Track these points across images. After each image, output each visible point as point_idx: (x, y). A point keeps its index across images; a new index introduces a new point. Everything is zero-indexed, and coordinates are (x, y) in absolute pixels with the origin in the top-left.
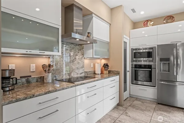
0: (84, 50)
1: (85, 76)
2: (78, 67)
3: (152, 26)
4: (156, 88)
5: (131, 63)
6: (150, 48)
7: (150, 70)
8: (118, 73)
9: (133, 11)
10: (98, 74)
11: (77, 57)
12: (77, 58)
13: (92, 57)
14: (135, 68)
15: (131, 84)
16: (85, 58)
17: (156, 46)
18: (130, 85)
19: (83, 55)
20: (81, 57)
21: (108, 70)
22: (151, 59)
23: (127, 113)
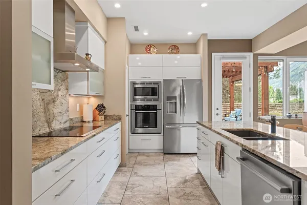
0: (69, 80)
1: (70, 127)
2: (61, 111)
3: (156, 53)
4: (162, 134)
5: (130, 103)
6: (155, 83)
7: (156, 111)
8: (119, 119)
9: (136, 29)
10: (89, 122)
11: (60, 93)
12: (59, 96)
13: (86, 93)
14: (136, 110)
15: (130, 133)
16: (70, 95)
17: (162, 81)
18: (129, 136)
19: (67, 89)
20: (65, 92)
21: (104, 114)
22: (156, 97)
23: (136, 173)
